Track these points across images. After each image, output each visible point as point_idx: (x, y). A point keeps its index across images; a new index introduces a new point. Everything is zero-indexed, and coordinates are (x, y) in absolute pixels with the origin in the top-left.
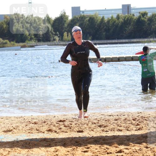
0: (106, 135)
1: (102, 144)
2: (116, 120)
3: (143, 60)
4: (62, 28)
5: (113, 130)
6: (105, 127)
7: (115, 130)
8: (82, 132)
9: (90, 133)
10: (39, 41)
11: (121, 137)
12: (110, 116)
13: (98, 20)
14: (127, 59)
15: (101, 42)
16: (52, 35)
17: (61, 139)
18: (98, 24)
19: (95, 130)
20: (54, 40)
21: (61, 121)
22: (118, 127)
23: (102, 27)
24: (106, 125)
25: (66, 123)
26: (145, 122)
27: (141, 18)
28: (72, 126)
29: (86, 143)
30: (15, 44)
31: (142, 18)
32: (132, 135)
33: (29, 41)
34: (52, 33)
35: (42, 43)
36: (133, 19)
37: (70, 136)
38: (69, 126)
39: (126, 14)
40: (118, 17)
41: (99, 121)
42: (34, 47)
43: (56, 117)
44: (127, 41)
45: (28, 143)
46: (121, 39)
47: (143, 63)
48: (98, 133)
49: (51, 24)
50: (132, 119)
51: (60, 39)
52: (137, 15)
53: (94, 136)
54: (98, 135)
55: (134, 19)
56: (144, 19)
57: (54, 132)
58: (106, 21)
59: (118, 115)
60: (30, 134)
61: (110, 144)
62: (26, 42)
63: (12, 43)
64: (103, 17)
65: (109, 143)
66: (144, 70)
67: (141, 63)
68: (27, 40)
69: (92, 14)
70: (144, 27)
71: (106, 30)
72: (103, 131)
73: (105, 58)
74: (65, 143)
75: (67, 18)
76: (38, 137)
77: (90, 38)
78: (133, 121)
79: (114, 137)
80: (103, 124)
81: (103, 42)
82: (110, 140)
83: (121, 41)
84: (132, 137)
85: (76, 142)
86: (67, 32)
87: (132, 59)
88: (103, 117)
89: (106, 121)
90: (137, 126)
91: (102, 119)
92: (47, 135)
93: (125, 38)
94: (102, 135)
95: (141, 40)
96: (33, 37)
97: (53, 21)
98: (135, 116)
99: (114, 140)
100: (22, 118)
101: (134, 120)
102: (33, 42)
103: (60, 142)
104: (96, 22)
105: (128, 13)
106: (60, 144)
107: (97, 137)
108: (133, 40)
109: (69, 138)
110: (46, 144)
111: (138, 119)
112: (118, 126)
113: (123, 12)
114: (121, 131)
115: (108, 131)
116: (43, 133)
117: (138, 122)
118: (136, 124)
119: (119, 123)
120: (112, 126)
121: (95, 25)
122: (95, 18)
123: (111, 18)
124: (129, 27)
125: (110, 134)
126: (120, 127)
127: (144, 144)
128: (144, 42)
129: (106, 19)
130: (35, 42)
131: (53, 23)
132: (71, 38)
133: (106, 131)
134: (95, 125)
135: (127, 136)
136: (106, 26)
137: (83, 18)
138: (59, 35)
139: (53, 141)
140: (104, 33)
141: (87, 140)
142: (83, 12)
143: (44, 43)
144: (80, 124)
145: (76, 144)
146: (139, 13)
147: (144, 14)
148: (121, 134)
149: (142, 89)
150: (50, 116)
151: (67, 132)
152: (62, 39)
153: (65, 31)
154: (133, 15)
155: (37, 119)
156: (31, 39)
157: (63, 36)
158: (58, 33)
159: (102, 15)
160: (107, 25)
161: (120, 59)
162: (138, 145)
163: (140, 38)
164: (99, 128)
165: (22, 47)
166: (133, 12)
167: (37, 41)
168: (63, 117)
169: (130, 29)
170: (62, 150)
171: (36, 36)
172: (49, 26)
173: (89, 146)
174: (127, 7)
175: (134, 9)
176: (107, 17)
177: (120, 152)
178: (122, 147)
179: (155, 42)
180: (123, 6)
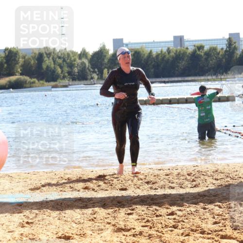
0: (155, 193)
1: (150, 205)
2: (167, 175)
3: (200, 102)
4: (102, 64)
5: (163, 187)
6: (153, 183)
7: (166, 187)
8: (125, 189)
9: (135, 191)
10: (74, 79)
11: (173, 196)
12: (160, 170)
13: (144, 55)
14: (180, 101)
16: (89, 73)
17: (100, 198)
18: (145, 59)
19: (141, 187)
20: (92, 78)
22: (169, 184)
23: (150, 62)
24: (154, 181)
26: (202, 177)
27: (196, 52)
28: (113, 182)
29: (131, 203)
30: (45, 83)
31: (198, 52)
32: (186, 193)
33: (62, 79)
34: (89, 70)
35: (77, 82)
36: (186, 53)
37: (111, 195)
38: (110, 183)
39: (179, 48)
40: (169, 51)
41: (146, 176)
42: (67, 87)
43: (94, 172)
44: (180, 79)
45: (60, 204)
46: (172, 76)
47: (200, 105)
48: (145, 191)
49: (88, 59)
50: (186, 173)
51: (100, 77)
52: (191, 49)
53: (140, 195)
54: (146, 194)
55: (188, 53)
56: (200, 53)
57: (91, 190)
58: (154, 56)
59: (169, 169)
60: (61, 192)
61: (160, 205)
62: (58, 81)
63: (41, 82)
64: (151, 51)
65: (158, 204)
66: (202, 115)
67: (197, 106)
68: (59, 79)
69: (137, 47)
70: (200, 63)
71: (154, 66)
72: (151, 188)
74: (104, 203)
75: (107, 52)
76: (72, 197)
78: (187, 176)
79: (165, 196)
80: (152, 180)
82: (160, 199)
83: (173, 79)
84: (187, 196)
85: (118, 202)
86: (107, 68)
87: (186, 101)
88: (151, 171)
89: (155, 176)
90: (192, 182)
91: (150, 173)
92: (83, 193)
93: (178, 76)
94: (150, 194)
95: (196, 78)
96: (66, 74)
97: (91, 56)
98: (191, 171)
99: (165, 200)
100: (53, 173)
101: (189, 175)
102: (67, 81)
103: (98, 203)
104: (143, 57)
105: (181, 46)
106: (99, 204)
107: (144, 196)
108: (187, 78)
109: (109, 198)
110: (81, 205)
111: (194, 174)
112: (170, 182)
113: (175, 45)
114: (173, 188)
115: (157, 189)
116: (78, 191)
117: (193, 178)
118: (191, 180)
119: (171, 179)
120: (162, 183)
121: (142, 60)
122: (142, 52)
123: (160, 52)
124: (182, 62)
125: (160, 192)
126: (172, 183)
127: (202, 204)
128: (201, 81)
129: (154, 53)
130: (69, 80)
131: (91, 59)
133: (155, 189)
134: (141, 181)
135: (180, 195)
136: (154, 61)
138: (97, 73)
139: (91, 200)
140: (152, 70)
141: (131, 200)
142: (127, 45)
143: (80, 82)
144: (123, 180)
145: (119, 204)
146: (194, 46)
147: (200, 48)
148: (173, 192)
149: (199, 138)
150: (88, 171)
151: (107, 190)
153: (106, 67)
154: (187, 48)
155: (70, 174)
156: (64, 77)
157: (103, 73)
158: (96, 70)
159: (149, 49)
160: (156, 60)
161: (172, 101)
162: (194, 205)
163: (195, 75)
164: (146, 185)
165: (53, 87)
166: (186, 44)
167: (71, 80)
168: (103, 172)
169: (183, 65)
170: (101, 212)
171: (70, 73)
172: (86, 62)
173: (134, 207)
174: (180, 40)
175: (188, 41)
176: (156, 51)
177: (172, 214)
178: (174, 208)
179: (214, 80)
180: (175, 37)
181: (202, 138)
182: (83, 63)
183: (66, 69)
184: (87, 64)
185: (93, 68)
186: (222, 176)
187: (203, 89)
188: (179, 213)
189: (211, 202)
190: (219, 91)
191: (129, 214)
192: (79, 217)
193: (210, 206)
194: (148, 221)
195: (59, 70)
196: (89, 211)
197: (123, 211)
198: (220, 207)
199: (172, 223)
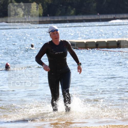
15: (90, 18)
73: (97, 42)
77: (73, 12)
81: (92, 17)
86: (36, 2)
132: (42, 12)
140: (94, 5)
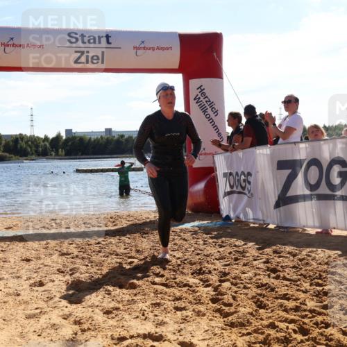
2: (97, 218)
4: (58, 146)
5: (94, 226)
7: (96, 226)
8: (69, 228)
9: (75, 229)
10: (39, 155)
12: (93, 215)
13: (86, 140)
18: (86, 143)
20: (51, 155)
21: (53, 220)
22: (98, 224)
23: (90, 145)
25: (58, 221)
26: (120, 219)
27: (119, 139)
30: (19, 158)
31: (121, 139)
34: (49, 150)
35: (41, 157)
37: (60, 231)
40: (101, 137)
41: (84, 219)
44: (108, 156)
46: (104, 154)
49: (49, 142)
52: (117, 137)
55: (114, 140)
57: (46, 228)
58: (92, 141)
59: (99, 215)
63: (17, 157)
64: (90, 138)
68: (29, 155)
69: (82, 135)
70: (122, 146)
71: (92, 148)
72: (86, 227)
73: (91, 169)
75: (62, 137)
77: (80, 154)
80: (87, 221)
87: (113, 170)
88: (87, 216)
89: (89, 219)
90: (113, 223)
95: (119, 156)
96: (34, 152)
97: (51, 140)
98: (113, 216)
101: (111, 218)
102: (34, 157)
105: (110, 135)
108: (113, 156)
109: (58, 233)
113: (106, 134)
114: (100, 227)
116: (38, 229)
118: (113, 221)
119: (99, 221)
121: (84, 143)
122: (84, 138)
123: (96, 139)
126: (100, 223)
127: (118, 237)
128: (122, 157)
129: (92, 139)
130: (36, 156)
132: (64, 154)
137: (74, 138)
138: (55, 151)
140: (91, 150)
142: (75, 133)
143: (43, 157)
146: (119, 135)
147: (122, 136)
151: (57, 228)
152: (57, 154)
153: (60, 148)
154: (114, 137)
155: (33, 218)
156: (32, 154)
157: (58, 151)
158: (54, 149)
159: (89, 136)
160: (93, 144)
161: (103, 171)
164: (83, 225)
165: (26, 160)
166: (113, 134)
169: (111, 147)
170: (52, 243)
171: (36, 151)
172: (47, 144)
173: (74, 239)
174: (109, 131)
175: (115, 132)
176: (93, 138)
177: (99, 243)
178: (100, 240)
179: (131, 157)
180: (106, 129)
181: (121, 194)
182: (45, 145)
183: (34, 149)
184: (48, 146)
185: (52, 148)
186: (133, 219)
187: (123, 163)
188: (103, 243)
189: (124, 235)
190: (132, 164)
191: (70, 244)
192: (37, 246)
193: (123, 238)
194: (82, 248)
195: (29, 150)
196: (44, 242)
197: (66, 242)
198: (129, 238)
199: (98, 249)
